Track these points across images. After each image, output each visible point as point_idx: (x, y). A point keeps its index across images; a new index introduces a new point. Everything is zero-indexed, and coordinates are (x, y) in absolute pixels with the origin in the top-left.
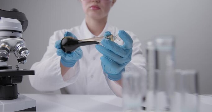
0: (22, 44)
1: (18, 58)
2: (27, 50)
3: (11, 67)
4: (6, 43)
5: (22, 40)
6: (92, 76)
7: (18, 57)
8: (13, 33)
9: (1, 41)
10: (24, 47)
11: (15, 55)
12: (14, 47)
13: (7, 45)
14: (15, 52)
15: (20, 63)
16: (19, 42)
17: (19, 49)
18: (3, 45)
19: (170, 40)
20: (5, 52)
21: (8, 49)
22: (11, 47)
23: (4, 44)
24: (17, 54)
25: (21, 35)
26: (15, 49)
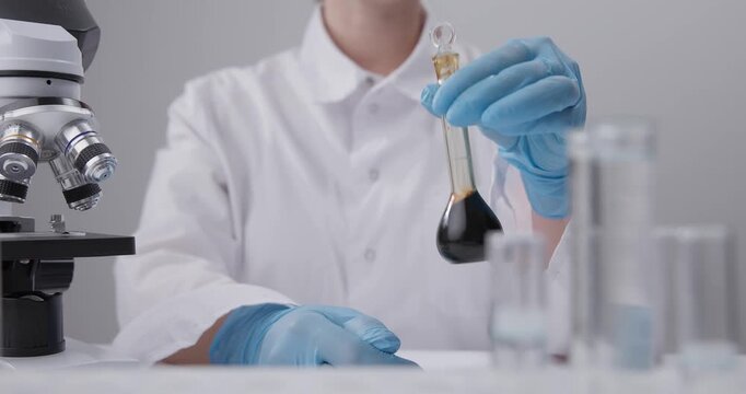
0: (87, 127)
1: (68, 185)
2: (107, 155)
3: (30, 224)
4: (24, 125)
5: (85, 112)
6: (370, 254)
7: (67, 181)
8: (49, 82)
9: (7, 115)
10: (96, 140)
11: (56, 172)
12: (56, 141)
13: (29, 135)
14: (57, 162)
15: (73, 204)
16: (75, 122)
17: (74, 150)
18: (11, 134)
19: (639, 132)
20: (24, 161)
21: (35, 147)
22: (44, 140)
23: (17, 128)
24: (62, 171)
25: (77, 89)
26: (57, 148)
